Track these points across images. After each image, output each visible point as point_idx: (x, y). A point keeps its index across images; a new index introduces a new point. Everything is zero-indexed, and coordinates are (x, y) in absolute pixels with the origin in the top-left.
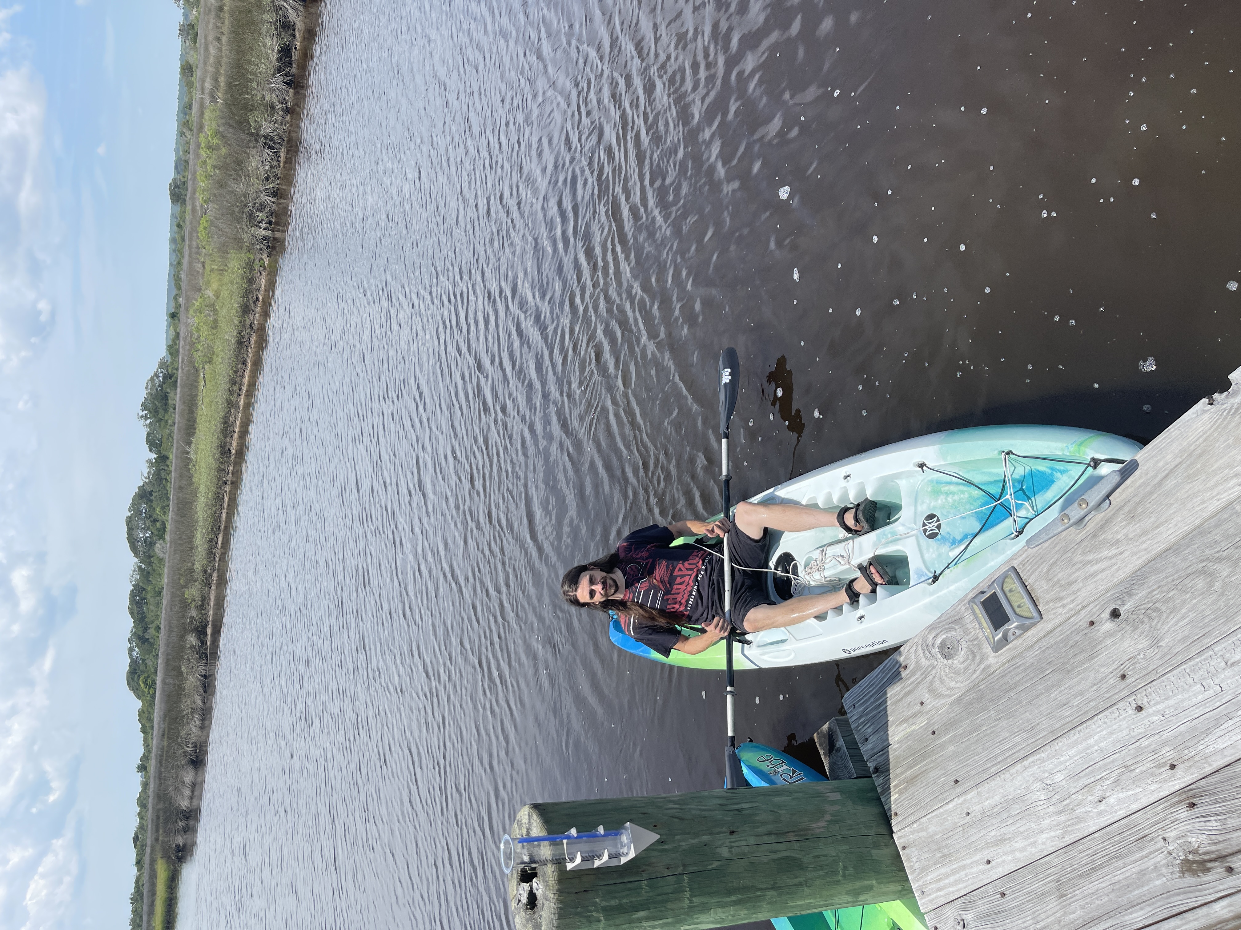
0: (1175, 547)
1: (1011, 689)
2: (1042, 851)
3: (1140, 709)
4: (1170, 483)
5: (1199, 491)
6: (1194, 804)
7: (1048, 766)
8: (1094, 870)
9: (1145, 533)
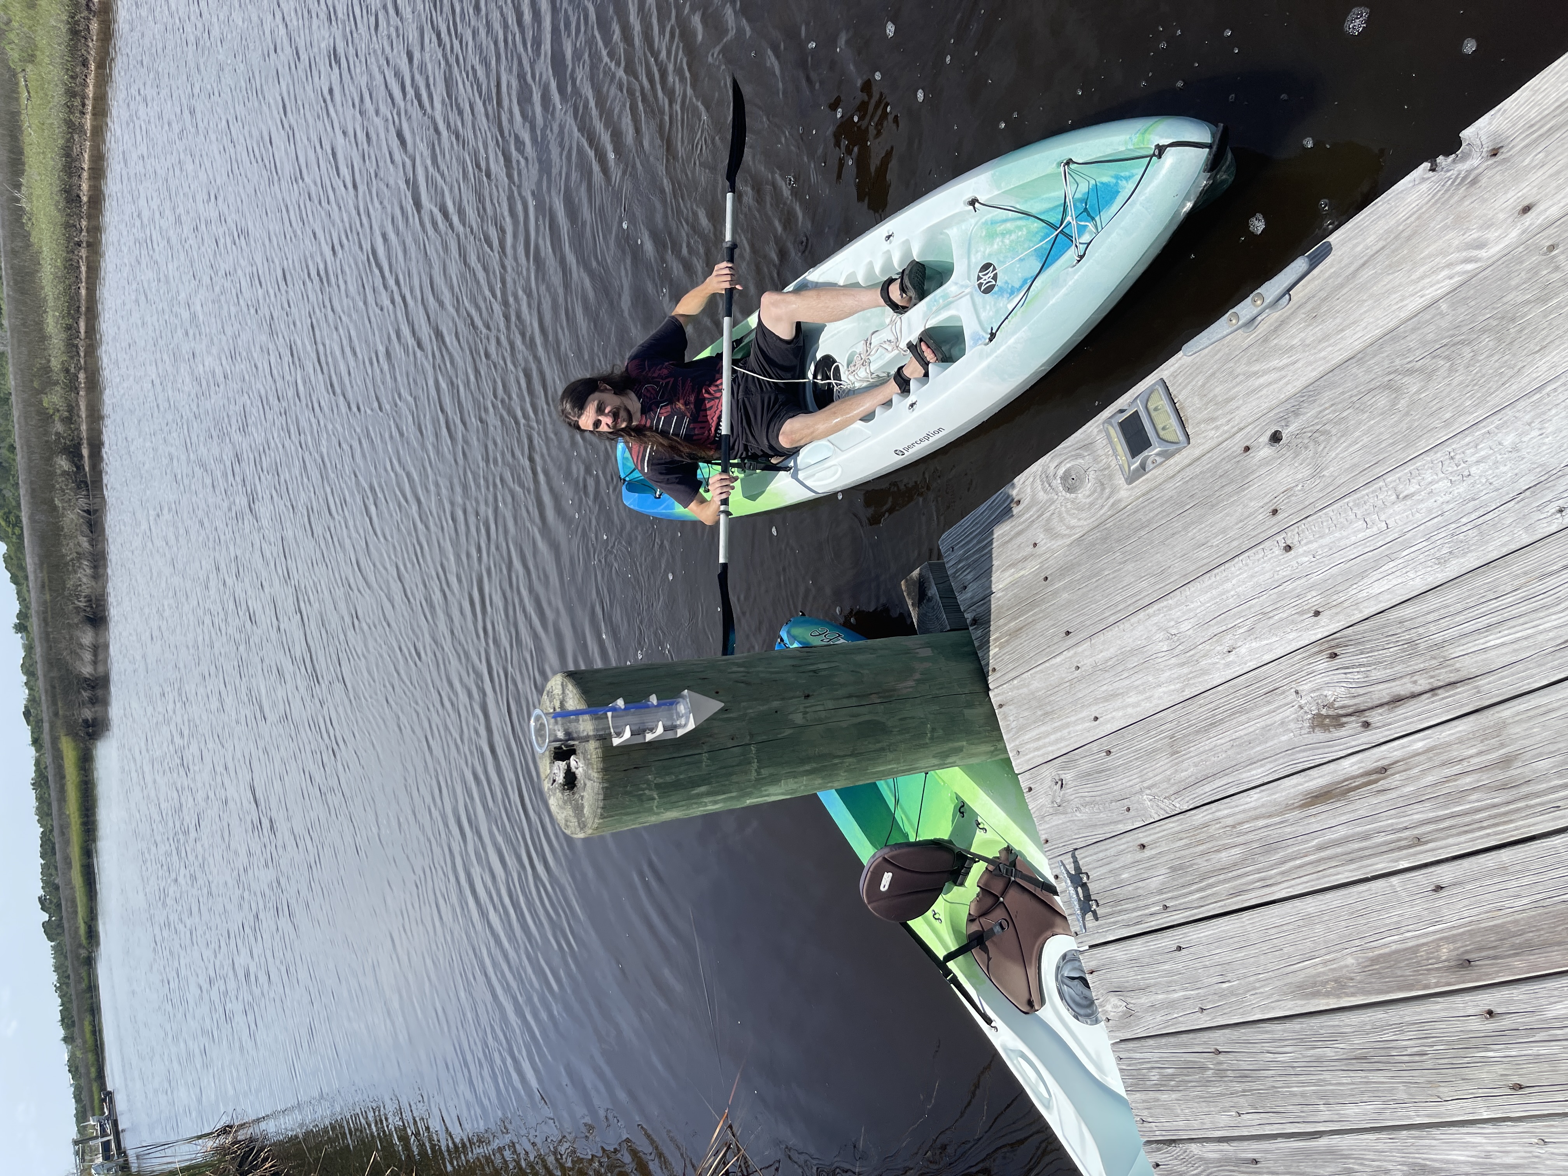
0: (1359, 356)
1: (1143, 527)
2: (1157, 705)
3: (1288, 548)
4: (1367, 274)
5: (1400, 285)
6: (1336, 655)
7: (1176, 613)
8: (1213, 725)
9: (1326, 337)
